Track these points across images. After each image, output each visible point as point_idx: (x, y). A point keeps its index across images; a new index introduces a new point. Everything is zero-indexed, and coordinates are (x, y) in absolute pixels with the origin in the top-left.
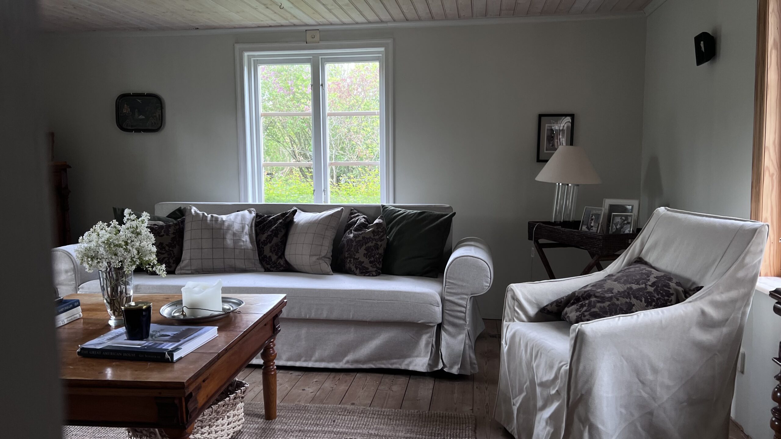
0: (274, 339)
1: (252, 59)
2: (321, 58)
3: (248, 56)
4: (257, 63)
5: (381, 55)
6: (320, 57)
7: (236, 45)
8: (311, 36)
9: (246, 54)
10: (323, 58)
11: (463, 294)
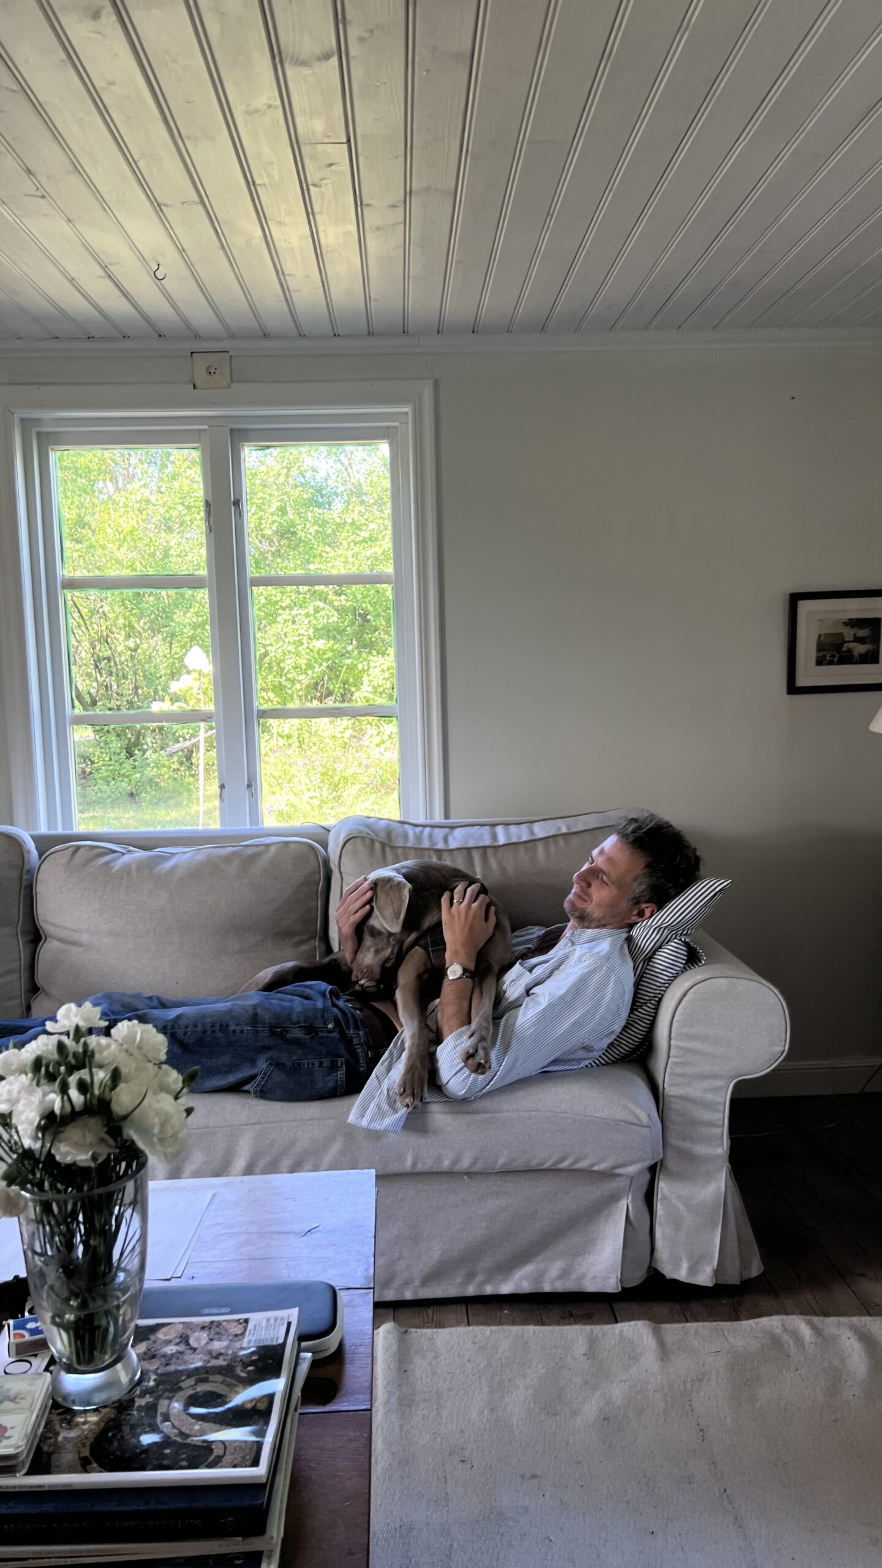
1: (34, 431)
2: (233, 430)
5: (396, 424)
6: (230, 427)
8: (207, 368)
10: (237, 430)
11: (715, 1076)
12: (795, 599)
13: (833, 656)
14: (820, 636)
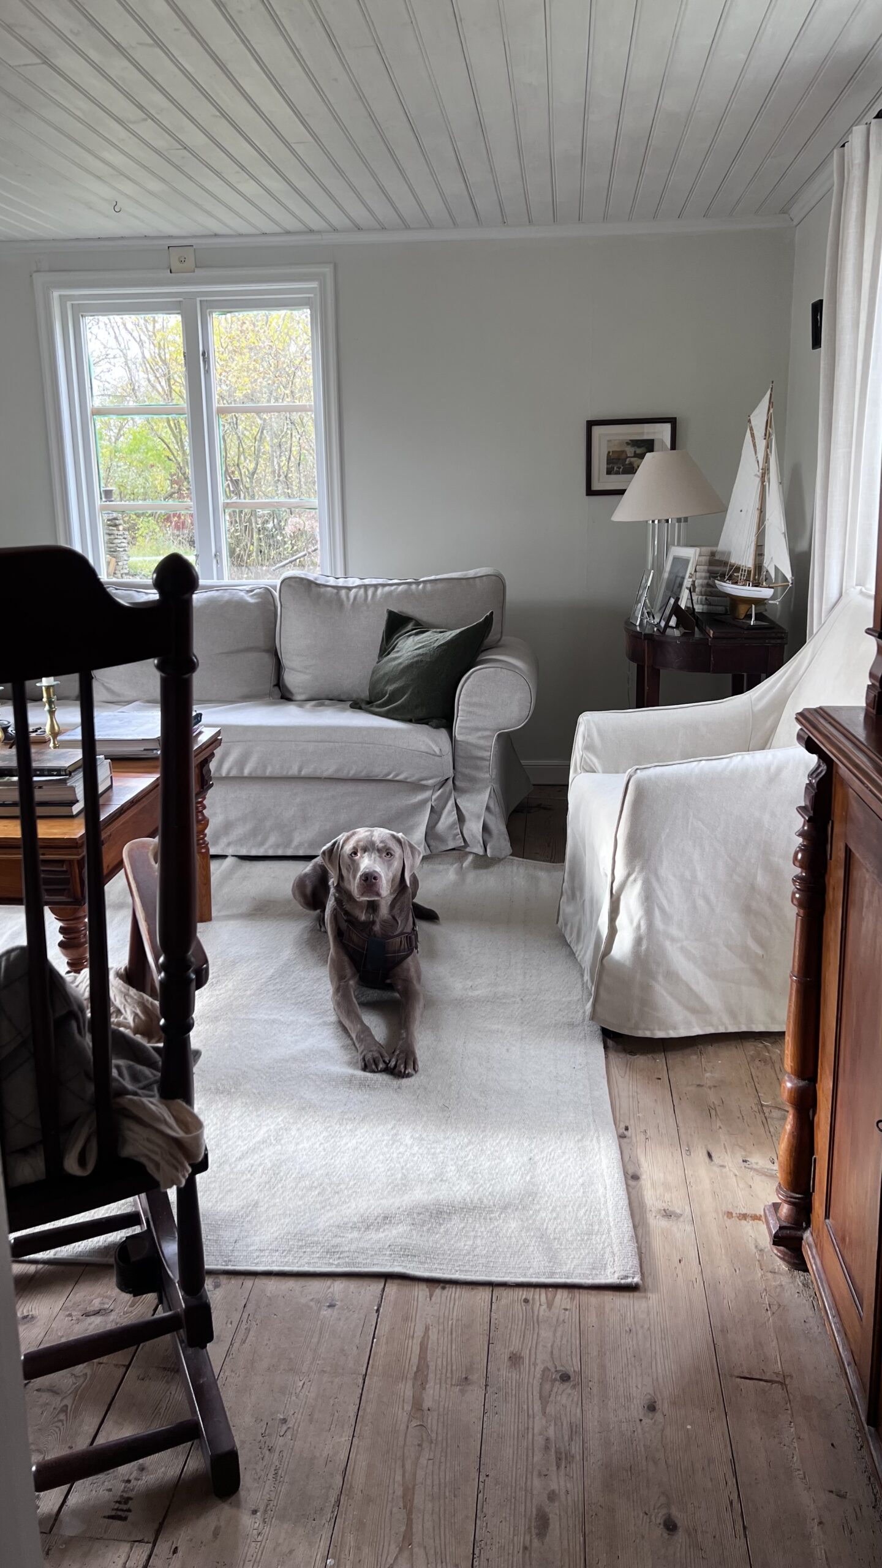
0: (204, 798)
1: (69, 304)
2: (201, 301)
3: (60, 296)
4: (80, 311)
5: (312, 295)
6: (198, 299)
7: (35, 275)
8: (179, 259)
9: (56, 294)
10: (204, 301)
11: (486, 729)
12: (591, 424)
13: (619, 468)
14: (609, 452)
